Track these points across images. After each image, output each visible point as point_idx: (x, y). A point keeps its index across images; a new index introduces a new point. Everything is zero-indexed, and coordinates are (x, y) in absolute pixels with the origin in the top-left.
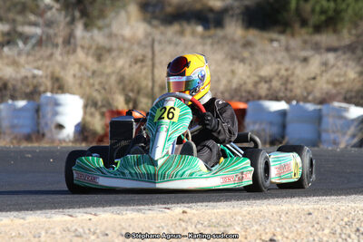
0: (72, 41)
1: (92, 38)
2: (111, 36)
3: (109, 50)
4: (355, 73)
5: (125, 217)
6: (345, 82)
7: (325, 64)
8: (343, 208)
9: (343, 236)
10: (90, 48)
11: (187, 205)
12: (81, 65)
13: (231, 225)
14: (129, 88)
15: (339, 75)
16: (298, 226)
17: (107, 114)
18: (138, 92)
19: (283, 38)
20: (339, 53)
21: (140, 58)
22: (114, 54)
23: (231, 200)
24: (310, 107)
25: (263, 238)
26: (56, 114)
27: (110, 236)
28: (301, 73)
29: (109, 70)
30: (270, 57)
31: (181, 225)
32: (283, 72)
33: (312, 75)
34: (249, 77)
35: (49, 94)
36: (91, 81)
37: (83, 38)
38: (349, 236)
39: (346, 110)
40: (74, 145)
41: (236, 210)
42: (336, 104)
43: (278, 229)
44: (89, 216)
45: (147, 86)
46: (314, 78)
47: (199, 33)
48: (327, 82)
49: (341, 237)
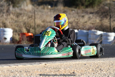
0: (9, 11)
1: (15, 10)
2: (21, 10)
3: (21, 14)
4: (99, 20)
5: (26, 66)
6: (96, 23)
7: (89, 18)
8: (96, 62)
9: (96, 71)
11: (46, 62)
12: (12, 19)
13: (60, 68)
14: (27, 26)
15: (94, 21)
16: (82, 68)
17: (20, 34)
18: (30, 27)
19: (76, 10)
20: (94, 14)
21: (31, 16)
22: (22, 15)
23: (60, 61)
24: (85, 31)
25: (71, 72)
26: (4, 34)
27: (22, 72)
28: (82, 21)
29: (21, 20)
30: (72, 16)
31: (44, 68)
32: (76, 20)
33: (85, 21)
35: (2, 28)
36: (15, 24)
37: (13, 10)
38: (98, 71)
39: (96, 32)
40: (10, 44)
41: (62, 64)
42: (93, 30)
43: (75, 69)
44: (15, 66)
45: (33, 25)
46: (86, 22)
47: (49, 8)
48: (90, 23)
49: (95, 72)
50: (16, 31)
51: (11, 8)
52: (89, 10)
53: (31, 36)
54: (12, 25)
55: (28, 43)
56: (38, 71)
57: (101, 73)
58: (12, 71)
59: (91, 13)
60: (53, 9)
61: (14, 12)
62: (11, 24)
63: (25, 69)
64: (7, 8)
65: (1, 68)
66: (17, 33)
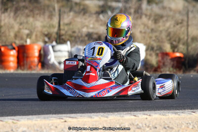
50: (152, 49)
51: (144, 5)
53: (180, 58)
54: (144, 37)
55: (175, 71)
56: (188, 127)
58: (138, 126)
61: (148, 14)
62: (143, 35)
63: (164, 122)
64: (137, 5)
65: (119, 120)
66: (153, 52)
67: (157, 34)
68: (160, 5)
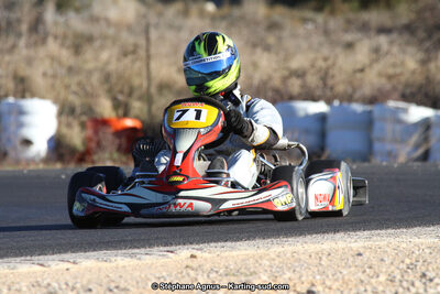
0: (41, 27)
1: (67, 24)
2: (94, 20)
3: (90, 39)
4: (417, 61)
5: (114, 264)
6: (401, 74)
7: (376, 50)
8: (404, 245)
9: (405, 284)
10: (65, 37)
11: (197, 246)
12: (53, 58)
13: (255, 273)
14: (117, 89)
15: (394, 65)
16: (345, 272)
17: (89, 124)
18: (130, 94)
19: (320, 18)
20: (394, 36)
21: (131, 48)
22: (97, 44)
23: (254, 238)
24: (358, 108)
25: (298, 289)
26: (21, 125)
27: (94, 290)
28: (345, 63)
29: (90, 65)
30: (304, 45)
31: (188, 275)
32: (321, 63)
33: (359, 66)
34: (275, 70)
35: (11, 100)
36: (67, 81)
37: (56, 23)
38: (413, 284)
39: (405, 111)
40: (46, 167)
41: (261, 251)
42: (392, 104)
43: (318, 277)
44: (66, 265)
45: (141, 86)
46: (362, 70)
47: (209, 13)
48: (380, 75)
49: (401, 286)
50: (72, 111)
51: (50, 14)
52: (375, 16)
53: (133, 129)
54: (53, 86)
55: (124, 159)
57: (426, 290)
58: (51, 289)
59: (383, 30)
60: (223, 18)
61: (60, 33)
63: (107, 276)
64: (34, 14)
65: (6, 276)
66: (75, 118)
67: (82, 78)
68: (86, 14)
